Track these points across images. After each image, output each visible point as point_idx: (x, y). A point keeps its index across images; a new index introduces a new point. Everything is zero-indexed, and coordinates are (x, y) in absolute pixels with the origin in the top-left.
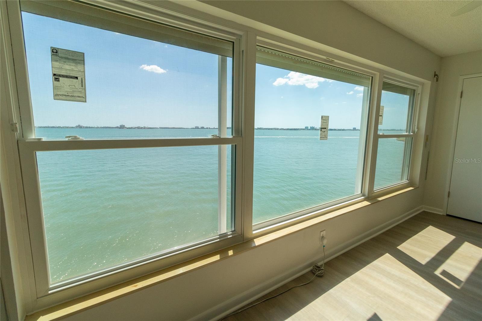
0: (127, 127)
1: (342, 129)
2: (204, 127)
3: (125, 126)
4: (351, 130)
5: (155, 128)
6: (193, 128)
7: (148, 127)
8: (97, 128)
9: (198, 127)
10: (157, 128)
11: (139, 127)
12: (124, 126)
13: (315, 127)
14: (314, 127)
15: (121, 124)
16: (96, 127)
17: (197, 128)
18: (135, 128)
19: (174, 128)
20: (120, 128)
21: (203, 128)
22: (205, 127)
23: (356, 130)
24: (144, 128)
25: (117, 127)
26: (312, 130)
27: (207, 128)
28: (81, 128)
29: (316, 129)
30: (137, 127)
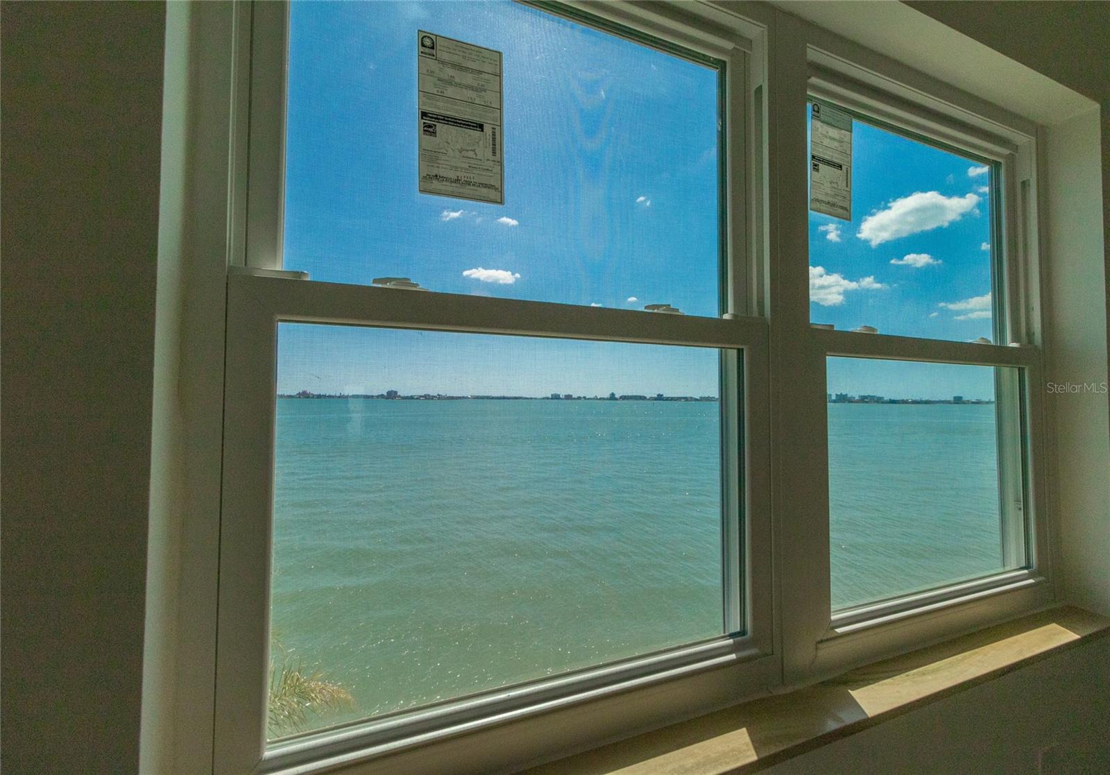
0: (403, 395)
1: (924, 399)
2: (571, 396)
3: (398, 394)
4: (949, 402)
5: (463, 398)
6: (548, 398)
7: (448, 395)
8: (339, 397)
9: (559, 395)
10: (467, 398)
11: (429, 395)
12: (396, 392)
13: (849, 396)
14: (847, 395)
15: (390, 390)
17: (556, 397)
18: (419, 398)
19: (504, 398)
20: (387, 399)
21: (569, 397)
22: (575, 396)
23: (964, 403)
24: (439, 399)
25: (382, 396)
26: (841, 402)
27: (579, 398)
28: (308, 397)
29: (853, 400)
30: (422, 396)
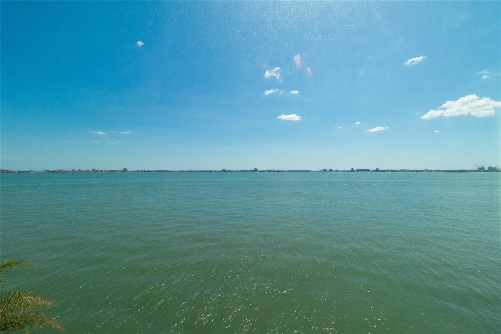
0: (260, 170)
6: (321, 171)
9: (326, 170)
16: (235, 170)
20: (253, 172)
27: (336, 171)
